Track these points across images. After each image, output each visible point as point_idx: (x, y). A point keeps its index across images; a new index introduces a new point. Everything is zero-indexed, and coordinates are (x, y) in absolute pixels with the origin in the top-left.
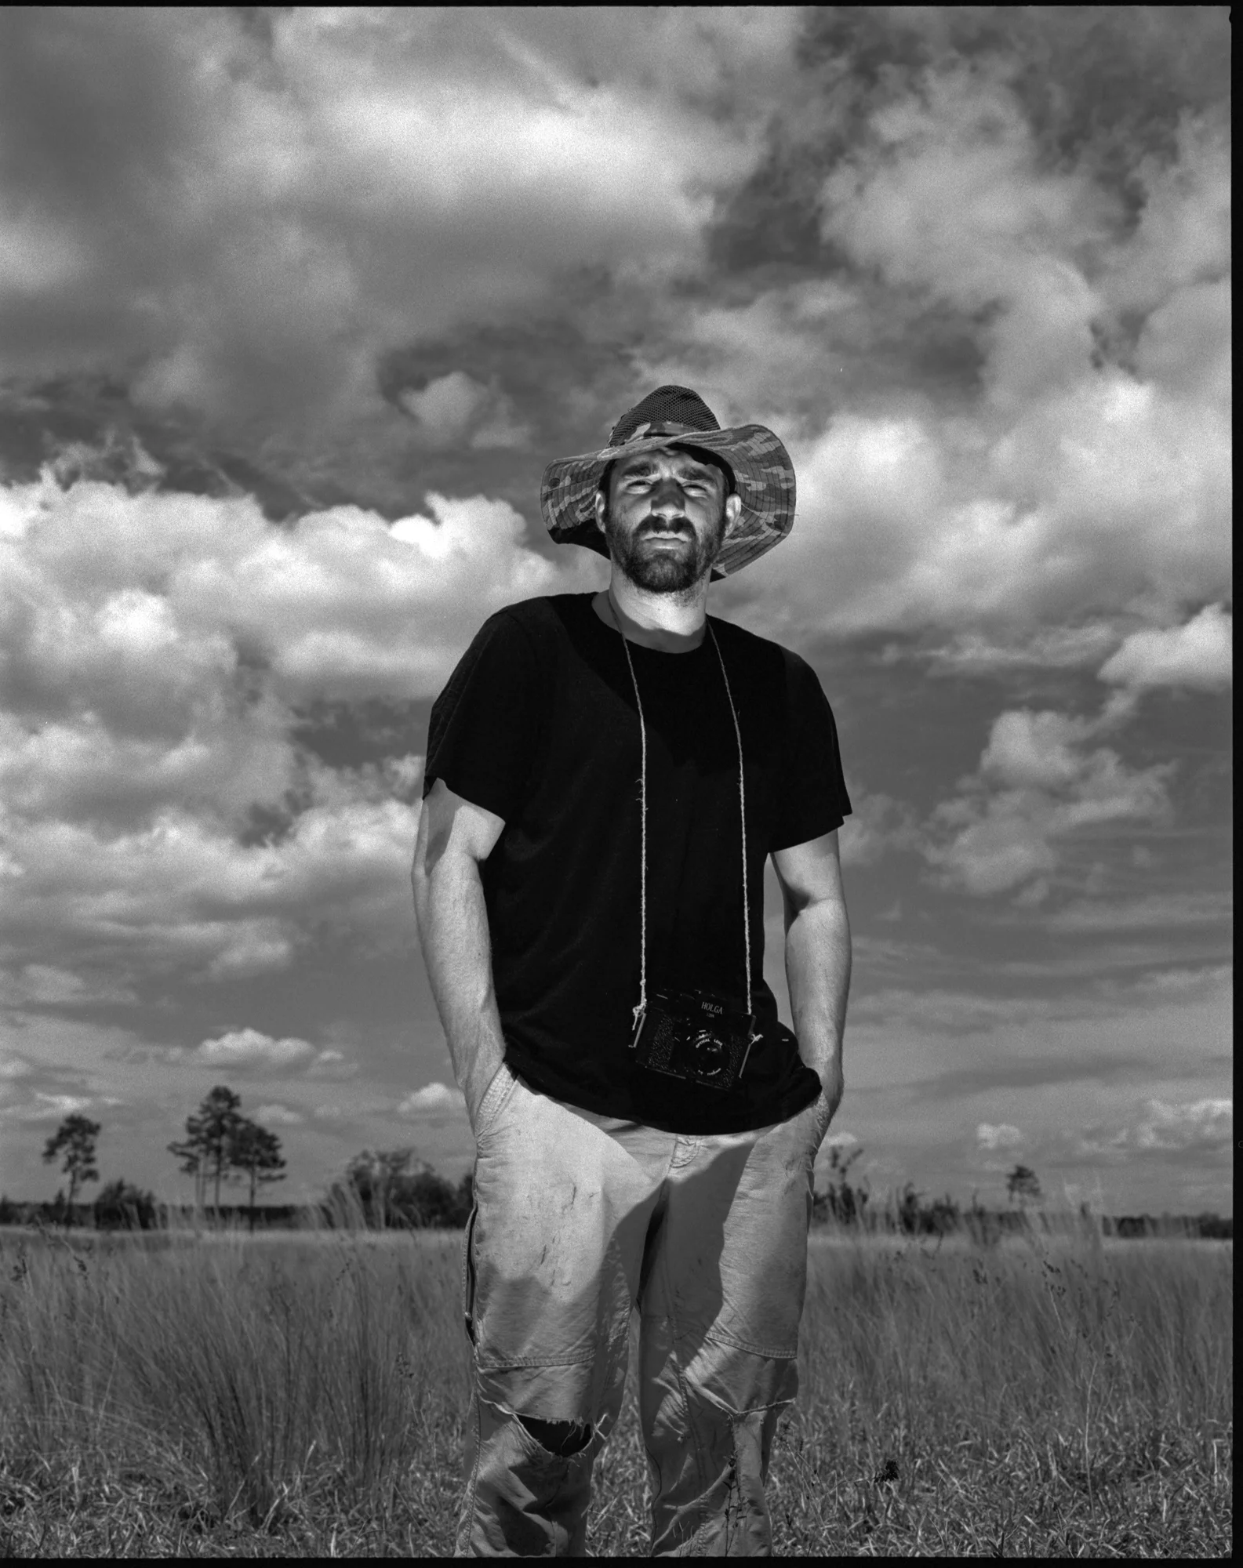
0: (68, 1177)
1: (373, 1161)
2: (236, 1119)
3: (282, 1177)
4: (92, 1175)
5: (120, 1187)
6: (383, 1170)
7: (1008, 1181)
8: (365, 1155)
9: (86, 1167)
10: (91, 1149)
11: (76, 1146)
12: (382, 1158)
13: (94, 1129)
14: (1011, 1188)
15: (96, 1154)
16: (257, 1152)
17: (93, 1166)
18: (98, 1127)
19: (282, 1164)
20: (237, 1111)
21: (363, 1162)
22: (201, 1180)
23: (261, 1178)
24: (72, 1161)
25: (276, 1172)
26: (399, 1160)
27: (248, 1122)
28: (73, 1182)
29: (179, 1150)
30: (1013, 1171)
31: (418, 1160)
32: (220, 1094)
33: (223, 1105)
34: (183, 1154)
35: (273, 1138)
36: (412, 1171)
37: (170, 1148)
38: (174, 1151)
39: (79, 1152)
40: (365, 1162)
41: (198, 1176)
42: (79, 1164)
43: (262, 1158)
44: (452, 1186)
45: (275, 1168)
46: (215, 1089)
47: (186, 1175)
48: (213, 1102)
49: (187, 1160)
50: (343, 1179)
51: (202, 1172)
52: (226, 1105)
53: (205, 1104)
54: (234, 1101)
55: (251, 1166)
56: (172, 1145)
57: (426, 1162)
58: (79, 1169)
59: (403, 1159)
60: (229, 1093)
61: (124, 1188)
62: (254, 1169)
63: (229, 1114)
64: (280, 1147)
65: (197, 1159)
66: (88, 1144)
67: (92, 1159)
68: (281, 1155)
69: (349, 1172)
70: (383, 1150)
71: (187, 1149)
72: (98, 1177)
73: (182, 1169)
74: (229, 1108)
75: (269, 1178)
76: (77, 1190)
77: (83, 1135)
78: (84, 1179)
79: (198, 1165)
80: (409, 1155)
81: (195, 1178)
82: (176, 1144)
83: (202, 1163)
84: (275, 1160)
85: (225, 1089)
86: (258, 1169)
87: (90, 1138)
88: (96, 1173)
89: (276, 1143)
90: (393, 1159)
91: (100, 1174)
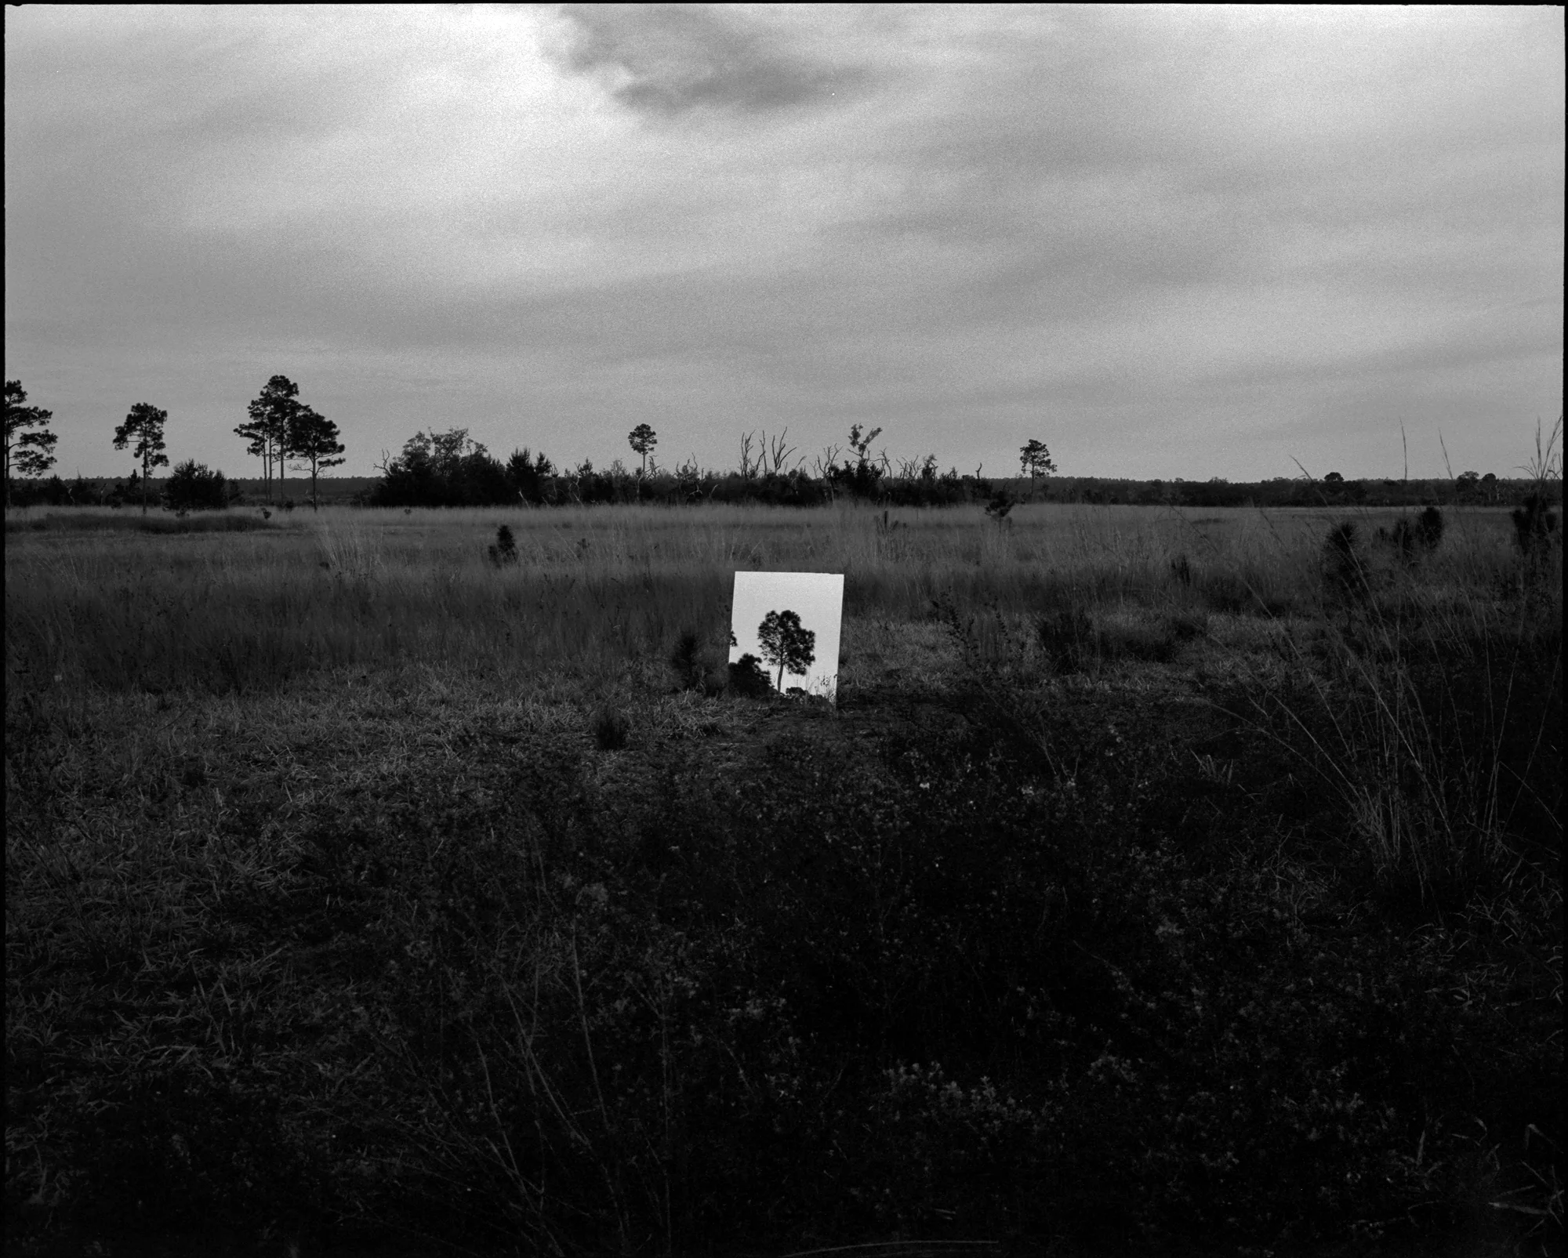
0: (141, 460)
1: (428, 441)
2: (296, 407)
3: (340, 461)
4: (161, 459)
5: (191, 467)
6: (438, 450)
7: (1022, 454)
8: (420, 437)
9: (156, 452)
10: (160, 436)
11: (145, 433)
12: (437, 440)
13: (161, 416)
14: (1024, 460)
15: (164, 440)
16: (316, 439)
17: (163, 452)
18: (164, 414)
19: (342, 448)
20: (294, 398)
21: (418, 444)
22: (268, 458)
23: (321, 464)
24: (143, 446)
25: (335, 457)
26: (452, 442)
27: (306, 408)
28: (145, 466)
29: (244, 431)
30: (1027, 444)
31: (470, 441)
32: (279, 382)
33: (282, 393)
34: (248, 435)
35: (331, 425)
36: (464, 453)
37: (236, 430)
38: (240, 432)
39: (148, 439)
40: (421, 444)
41: (265, 456)
42: (150, 450)
43: (321, 444)
44: (501, 466)
45: (333, 452)
46: (274, 378)
47: (253, 455)
48: (272, 389)
49: (253, 441)
50: (400, 459)
51: (267, 452)
52: (284, 392)
53: (265, 391)
54: (292, 389)
55: (310, 452)
56: (238, 427)
57: (480, 442)
58: (150, 454)
59: (456, 441)
60: (287, 381)
61: (196, 470)
62: (314, 455)
63: (288, 401)
64: (337, 433)
65: (263, 440)
66: (156, 431)
67: (161, 446)
68: (339, 440)
69: (406, 453)
70: (436, 432)
71: (252, 431)
72: (167, 461)
73: (249, 449)
74: (287, 395)
75: (328, 463)
76: (149, 473)
77: (150, 422)
78: (154, 463)
79: (263, 446)
80: (461, 437)
81: (261, 458)
82: (242, 426)
83: (267, 444)
84: (334, 445)
85: (282, 377)
86: (318, 454)
87: (158, 424)
88: (165, 457)
89: (333, 430)
90: (446, 441)
91: (168, 458)
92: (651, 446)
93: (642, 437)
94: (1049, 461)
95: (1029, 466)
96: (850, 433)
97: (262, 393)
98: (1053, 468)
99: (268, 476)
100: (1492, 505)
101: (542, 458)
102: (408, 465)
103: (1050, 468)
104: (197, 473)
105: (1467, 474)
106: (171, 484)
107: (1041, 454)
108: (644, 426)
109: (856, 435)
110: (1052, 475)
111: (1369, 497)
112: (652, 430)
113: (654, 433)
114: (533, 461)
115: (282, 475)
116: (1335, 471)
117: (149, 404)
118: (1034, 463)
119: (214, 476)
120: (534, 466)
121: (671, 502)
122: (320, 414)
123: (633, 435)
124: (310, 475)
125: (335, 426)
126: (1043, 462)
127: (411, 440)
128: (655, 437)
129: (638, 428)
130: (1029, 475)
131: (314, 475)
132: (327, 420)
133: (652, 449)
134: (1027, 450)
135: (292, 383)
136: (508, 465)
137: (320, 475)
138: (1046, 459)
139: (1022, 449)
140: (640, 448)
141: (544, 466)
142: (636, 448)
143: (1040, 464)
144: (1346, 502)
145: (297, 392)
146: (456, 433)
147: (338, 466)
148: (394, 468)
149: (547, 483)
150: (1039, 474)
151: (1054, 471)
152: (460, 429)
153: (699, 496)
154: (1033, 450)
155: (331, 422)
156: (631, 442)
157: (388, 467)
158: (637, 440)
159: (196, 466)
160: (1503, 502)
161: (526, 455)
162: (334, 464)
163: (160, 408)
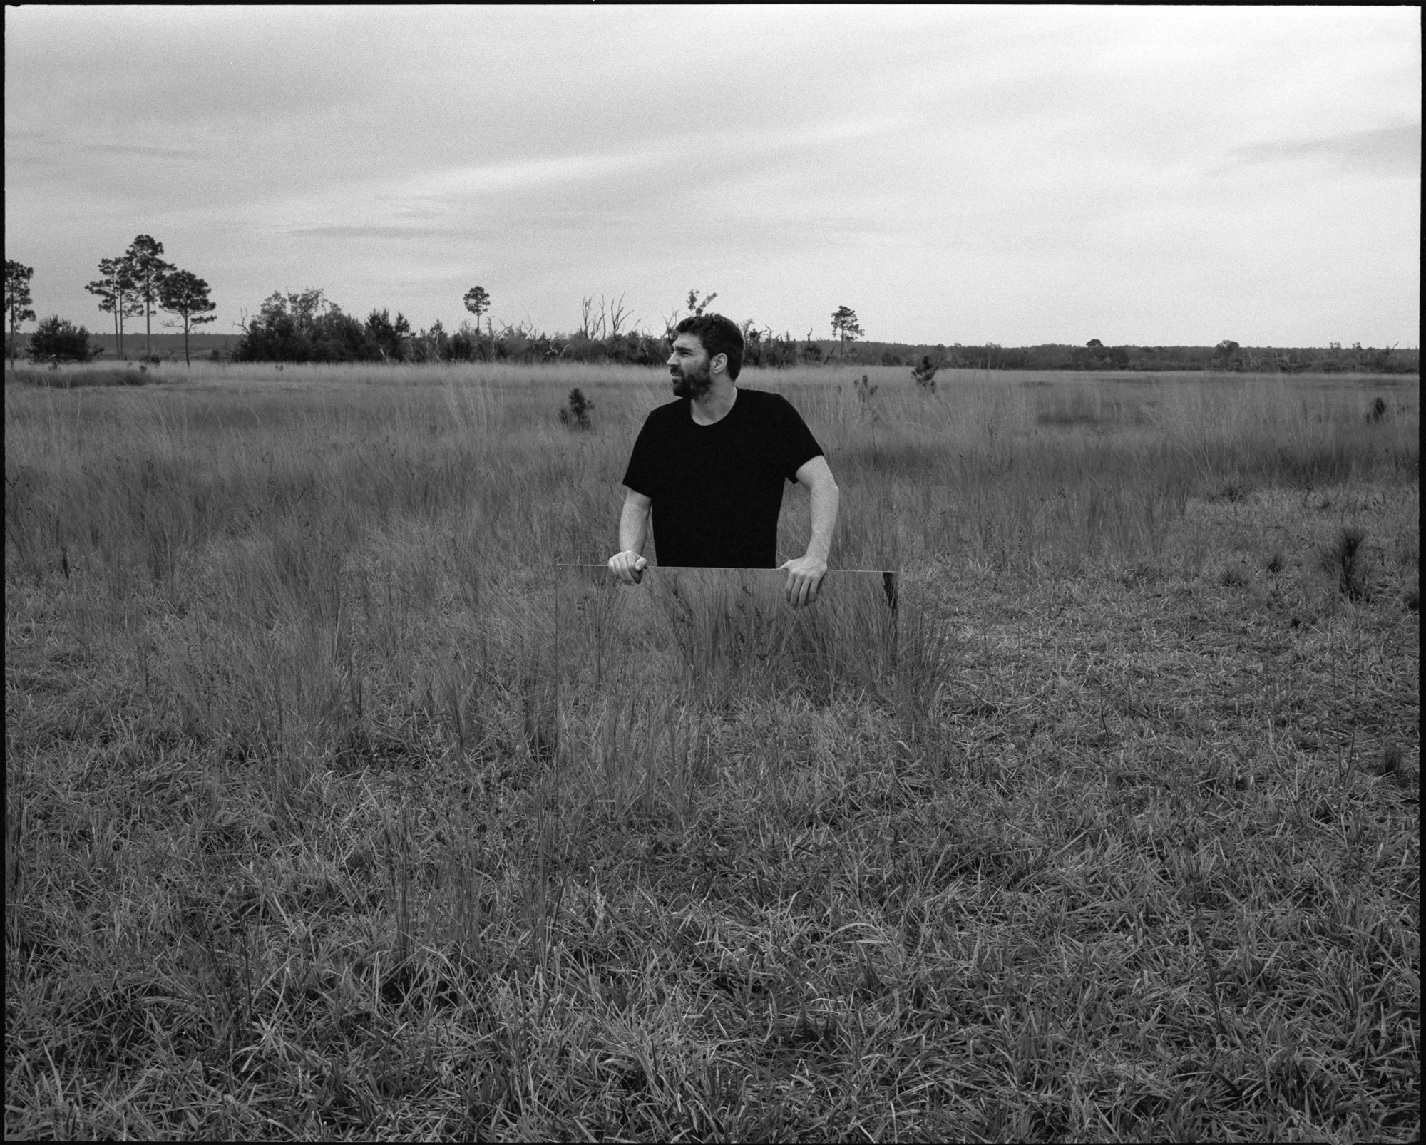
0: (8, 315)
1: (284, 300)
2: (161, 265)
3: (212, 318)
4: (29, 314)
5: (55, 323)
6: (294, 309)
7: (833, 319)
8: (276, 296)
9: (23, 308)
10: (27, 292)
11: (12, 289)
12: (293, 299)
13: (27, 273)
14: (835, 325)
15: (30, 296)
16: (188, 297)
17: (29, 307)
18: (30, 270)
19: (213, 306)
20: (159, 256)
21: (275, 303)
22: (118, 315)
23: (193, 320)
24: (9, 302)
25: (207, 314)
26: (308, 301)
27: (174, 267)
28: (13, 321)
29: (95, 289)
30: (837, 310)
31: (325, 300)
32: (144, 241)
33: (147, 252)
34: (99, 292)
35: (202, 283)
36: (318, 313)
37: (87, 287)
38: (91, 289)
39: (15, 294)
40: (277, 303)
41: (115, 313)
42: (17, 305)
43: (193, 301)
44: (360, 325)
45: (205, 310)
46: (139, 237)
47: (104, 311)
48: (137, 248)
49: (103, 298)
50: (259, 317)
51: (118, 308)
52: (150, 251)
53: (131, 250)
54: (157, 248)
55: (183, 309)
56: (88, 284)
57: (334, 302)
58: (17, 309)
59: (311, 300)
60: (152, 241)
61: (59, 325)
62: (186, 312)
63: (153, 260)
64: (209, 291)
65: (113, 297)
66: (22, 287)
67: (28, 301)
68: (211, 298)
69: (264, 311)
70: (293, 292)
71: (103, 288)
72: (34, 316)
73: (100, 306)
74: (153, 254)
75: (201, 320)
76: (17, 328)
77: (17, 278)
78: (22, 318)
79: (114, 303)
80: (317, 296)
81: (112, 314)
82: (92, 284)
83: (118, 301)
84: (205, 302)
85: (147, 237)
86: (190, 311)
87: (24, 281)
88: (32, 312)
89: (205, 288)
90: (303, 300)
91: (36, 313)
92: (485, 307)
93: (477, 298)
94: (857, 326)
95: (839, 331)
96: (687, 298)
97: (128, 252)
98: (861, 333)
99: (119, 332)
100: (1247, 371)
101: (400, 318)
102: (270, 324)
103: (858, 332)
104: (61, 329)
105: (1225, 342)
106: (36, 339)
107: (850, 319)
108: (478, 288)
109: (693, 299)
110: (860, 339)
111: (1131, 363)
112: (486, 292)
113: (488, 295)
114: (392, 321)
115: (149, 331)
116: (1095, 338)
117: (16, 261)
118: (843, 328)
119: (78, 331)
120: (393, 325)
121: (528, 361)
122: (191, 272)
123: (468, 297)
124: (182, 331)
125: (206, 285)
126: (852, 326)
127: (269, 299)
128: (489, 299)
129: (472, 290)
130: (839, 339)
131: (187, 331)
132: (198, 278)
133: (486, 310)
134: (837, 316)
135: (157, 242)
136: (367, 324)
137: (192, 332)
138: (855, 324)
139: (833, 314)
140: (475, 310)
141: (403, 326)
142: (470, 308)
143: (849, 329)
144: (1111, 367)
145: (162, 251)
146: (312, 293)
147: (210, 323)
148: (253, 325)
149: (405, 341)
150: (849, 338)
151: (862, 335)
152: (316, 289)
153: (553, 355)
154: (843, 314)
155: (202, 281)
156: (466, 304)
157: (247, 325)
158: (472, 301)
159: (60, 321)
160: (1258, 368)
161: (385, 315)
162: (206, 321)
163: (26, 265)
